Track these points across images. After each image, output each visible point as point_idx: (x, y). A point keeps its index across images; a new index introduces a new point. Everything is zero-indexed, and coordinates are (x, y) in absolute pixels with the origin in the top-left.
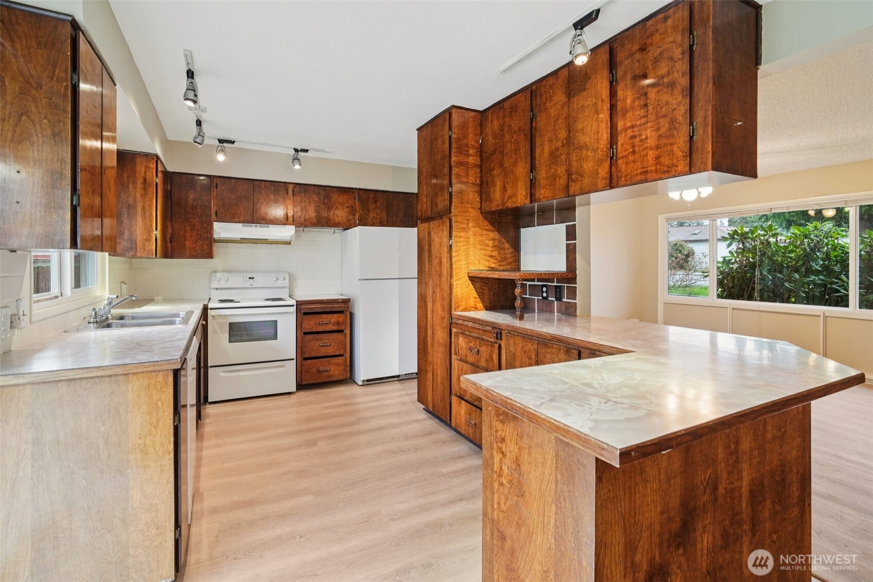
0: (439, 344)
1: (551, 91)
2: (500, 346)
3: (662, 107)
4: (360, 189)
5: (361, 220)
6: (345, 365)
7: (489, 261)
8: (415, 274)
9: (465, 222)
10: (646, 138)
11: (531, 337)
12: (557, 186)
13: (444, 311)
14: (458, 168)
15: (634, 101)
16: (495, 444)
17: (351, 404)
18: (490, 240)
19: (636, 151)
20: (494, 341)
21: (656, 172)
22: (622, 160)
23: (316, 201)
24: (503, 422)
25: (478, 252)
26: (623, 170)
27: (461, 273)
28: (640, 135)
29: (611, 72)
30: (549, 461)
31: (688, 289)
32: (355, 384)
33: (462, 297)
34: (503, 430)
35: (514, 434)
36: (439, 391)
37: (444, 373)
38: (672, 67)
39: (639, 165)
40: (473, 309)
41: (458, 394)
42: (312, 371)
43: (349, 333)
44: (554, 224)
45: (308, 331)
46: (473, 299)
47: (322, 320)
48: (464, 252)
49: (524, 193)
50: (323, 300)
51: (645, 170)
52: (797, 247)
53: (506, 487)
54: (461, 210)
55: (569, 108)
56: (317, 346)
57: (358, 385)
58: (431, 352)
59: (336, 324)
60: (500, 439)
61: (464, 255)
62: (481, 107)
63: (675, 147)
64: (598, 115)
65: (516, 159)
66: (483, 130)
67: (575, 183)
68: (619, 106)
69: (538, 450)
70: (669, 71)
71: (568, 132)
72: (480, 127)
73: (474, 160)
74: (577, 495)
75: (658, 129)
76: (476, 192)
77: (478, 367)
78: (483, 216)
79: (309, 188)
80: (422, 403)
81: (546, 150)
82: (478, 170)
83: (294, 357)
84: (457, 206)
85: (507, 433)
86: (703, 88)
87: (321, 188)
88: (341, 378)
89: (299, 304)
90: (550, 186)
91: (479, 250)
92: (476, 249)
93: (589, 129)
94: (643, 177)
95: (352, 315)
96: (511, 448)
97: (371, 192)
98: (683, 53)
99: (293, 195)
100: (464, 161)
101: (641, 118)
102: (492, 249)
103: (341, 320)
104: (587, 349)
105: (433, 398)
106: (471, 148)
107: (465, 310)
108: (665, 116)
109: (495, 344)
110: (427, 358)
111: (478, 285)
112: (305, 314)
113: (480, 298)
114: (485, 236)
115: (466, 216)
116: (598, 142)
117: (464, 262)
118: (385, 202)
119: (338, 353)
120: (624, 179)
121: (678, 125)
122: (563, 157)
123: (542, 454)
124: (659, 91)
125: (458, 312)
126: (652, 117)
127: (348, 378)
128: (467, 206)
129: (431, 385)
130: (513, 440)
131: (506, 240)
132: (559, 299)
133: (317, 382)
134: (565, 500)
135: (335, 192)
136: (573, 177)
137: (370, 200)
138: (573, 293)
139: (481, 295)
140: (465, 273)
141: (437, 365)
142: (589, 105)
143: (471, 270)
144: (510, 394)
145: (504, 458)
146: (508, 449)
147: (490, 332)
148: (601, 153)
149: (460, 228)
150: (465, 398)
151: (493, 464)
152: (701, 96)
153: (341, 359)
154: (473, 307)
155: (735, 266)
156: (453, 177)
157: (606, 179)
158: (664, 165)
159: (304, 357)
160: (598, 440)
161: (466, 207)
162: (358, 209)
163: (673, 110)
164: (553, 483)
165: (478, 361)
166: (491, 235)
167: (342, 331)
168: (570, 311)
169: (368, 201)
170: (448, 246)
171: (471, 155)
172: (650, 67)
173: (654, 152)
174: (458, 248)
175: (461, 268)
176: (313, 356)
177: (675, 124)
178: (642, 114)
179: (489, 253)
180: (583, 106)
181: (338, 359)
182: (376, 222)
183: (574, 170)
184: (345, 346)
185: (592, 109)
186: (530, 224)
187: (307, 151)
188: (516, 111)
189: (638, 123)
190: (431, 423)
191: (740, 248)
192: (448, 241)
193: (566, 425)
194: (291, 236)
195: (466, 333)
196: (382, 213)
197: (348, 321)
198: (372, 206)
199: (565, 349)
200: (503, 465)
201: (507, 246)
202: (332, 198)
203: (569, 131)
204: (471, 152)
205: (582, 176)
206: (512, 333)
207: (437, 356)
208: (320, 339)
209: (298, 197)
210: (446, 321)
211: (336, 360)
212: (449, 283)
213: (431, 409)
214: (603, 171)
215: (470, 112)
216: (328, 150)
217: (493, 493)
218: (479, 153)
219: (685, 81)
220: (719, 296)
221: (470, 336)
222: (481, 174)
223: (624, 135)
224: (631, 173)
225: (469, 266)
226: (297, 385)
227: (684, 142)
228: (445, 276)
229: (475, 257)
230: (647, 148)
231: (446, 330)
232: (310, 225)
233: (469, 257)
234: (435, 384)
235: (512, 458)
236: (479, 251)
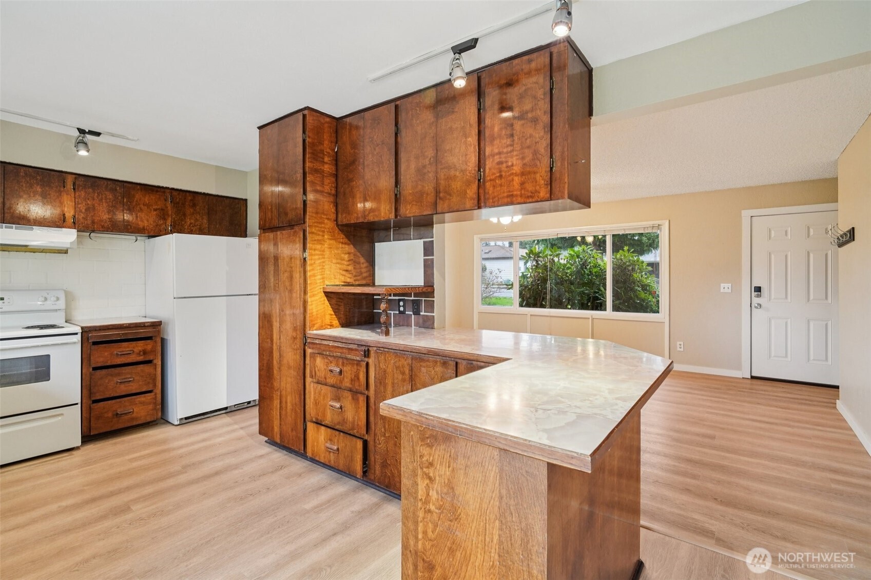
0: (289, 367)
1: (418, 109)
2: (367, 364)
3: (526, 139)
4: (173, 189)
5: (175, 226)
6: (155, 404)
7: (344, 275)
8: (256, 290)
9: (321, 233)
10: (512, 165)
11: (403, 352)
12: (425, 203)
13: (297, 330)
14: (312, 174)
15: (501, 129)
16: (419, 471)
17: (168, 450)
18: (346, 253)
19: (503, 176)
20: (360, 360)
21: (521, 196)
22: (490, 183)
23: (110, 199)
24: (430, 446)
25: (333, 266)
26: (490, 192)
27: (317, 289)
28: (507, 162)
29: (479, 100)
30: (491, 478)
31: (487, 299)
32: (169, 425)
33: (317, 314)
34: (430, 455)
35: (445, 456)
36: (290, 419)
37: (295, 399)
38: (535, 104)
39: (505, 189)
40: (329, 327)
41: (314, 420)
42: (106, 415)
43: (160, 363)
44: (411, 240)
45: (99, 365)
46: (329, 316)
47: (121, 350)
48: (320, 266)
49: (388, 208)
50: (123, 324)
51: (511, 193)
52: (572, 265)
53: (434, 514)
54: (316, 220)
55: (436, 128)
56: (112, 384)
57: (174, 425)
58: (278, 377)
59: (142, 353)
60: (427, 464)
61: (320, 269)
62: (338, 114)
63: (538, 175)
64: (466, 138)
65: (379, 172)
66: (339, 138)
67: (443, 201)
68: (487, 133)
69: (477, 468)
70: (532, 107)
71: (435, 151)
72: (335, 135)
73: (329, 168)
74: (525, 506)
75: (523, 158)
76: (332, 202)
77: (340, 388)
78: (339, 229)
79: (102, 182)
80: (265, 435)
81: (413, 166)
82: (334, 179)
83: (79, 401)
84: (312, 216)
85: (436, 456)
86: (561, 127)
87: (119, 183)
88: (149, 420)
89: (86, 331)
90: (416, 202)
91: (335, 263)
92: (332, 262)
93: (457, 150)
94: (509, 200)
95: (163, 342)
96: (441, 472)
97: (188, 194)
98: (545, 94)
99: (74, 189)
100: (319, 168)
101: (507, 146)
102: (348, 263)
103: (149, 347)
104: (464, 360)
105: (280, 428)
106: (326, 155)
107: (321, 328)
108: (529, 147)
109: (362, 362)
110: (272, 384)
111: (334, 301)
112: (95, 343)
113: (336, 315)
114: (341, 249)
115: (321, 227)
116: (466, 164)
117: (319, 277)
118: (207, 207)
119: (144, 390)
120: (491, 201)
121: (540, 156)
122: (430, 175)
123: (482, 472)
124: (523, 125)
125: (313, 331)
126: (517, 147)
127: (159, 418)
128: (323, 216)
129: (278, 414)
130: (444, 464)
131: (361, 254)
132: (417, 312)
133: (113, 429)
134: (512, 514)
135: (138, 190)
136: (441, 195)
137: (187, 203)
138: (430, 306)
139: (336, 311)
140: (320, 288)
141: (286, 391)
142: (457, 128)
143: (327, 285)
144: (448, 415)
145: (432, 483)
146: (437, 474)
147: (356, 350)
148: (469, 174)
149: (315, 240)
150: (323, 423)
151: (416, 492)
152: (559, 134)
153: (149, 397)
154: (328, 325)
155: (530, 280)
156: (308, 184)
157: (474, 199)
158: (528, 191)
159: (93, 399)
160: (566, 450)
161: (321, 218)
162: (170, 213)
163: (536, 143)
164: (496, 499)
165: (341, 382)
166: (347, 249)
167: (150, 362)
168: (428, 324)
169: (183, 204)
170: (301, 259)
171: (327, 163)
172: (516, 101)
173: (520, 178)
174: (313, 262)
175: (317, 283)
176: (108, 396)
177: (538, 155)
178: (508, 143)
179: (345, 267)
180: (451, 128)
181: (145, 397)
182: (194, 229)
183: (442, 188)
184: (154, 380)
185: (460, 132)
186: (386, 239)
187: (98, 134)
188: (379, 123)
189: (505, 150)
190: (279, 456)
191: (534, 265)
192: (301, 254)
193: (526, 440)
194: (71, 243)
195: (324, 353)
196: (202, 219)
197: (159, 348)
198: (189, 211)
199: (442, 361)
200: (431, 491)
201: (362, 260)
202: (134, 196)
203: (437, 150)
204: (326, 159)
205: (450, 195)
206: (382, 349)
207: (286, 381)
208: (119, 374)
209: (82, 192)
210: (299, 343)
211: (142, 398)
212: (302, 300)
213: (278, 441)
214: (472, 192)
215: (325, 117)
216: (130, 137)
217: (416, 523)
218: (334, 162)
219: (546, 119)
220: (521, 305)
221: (330, 356)
222: (337, 184)
223: (491, 160)
224: (498, 195)
225: (324, 281)
226: (82, 437)
227: (545, 172)
228: (297, 292)
229: (330, 271)
230: (512, 174)
231: (298, 351)
232: (101, 229)
233: (324, 271)
234: (283, 412)
235: (443, 481)
236: (335, 265)
